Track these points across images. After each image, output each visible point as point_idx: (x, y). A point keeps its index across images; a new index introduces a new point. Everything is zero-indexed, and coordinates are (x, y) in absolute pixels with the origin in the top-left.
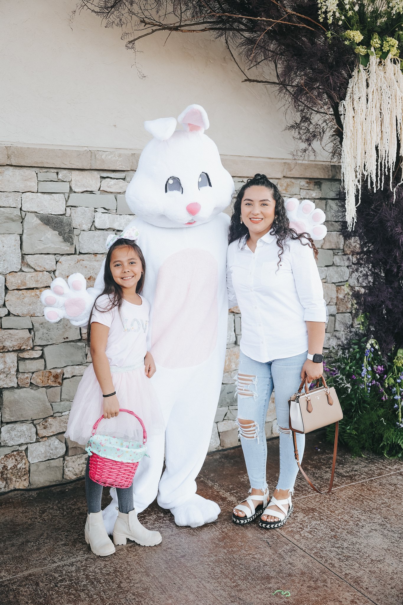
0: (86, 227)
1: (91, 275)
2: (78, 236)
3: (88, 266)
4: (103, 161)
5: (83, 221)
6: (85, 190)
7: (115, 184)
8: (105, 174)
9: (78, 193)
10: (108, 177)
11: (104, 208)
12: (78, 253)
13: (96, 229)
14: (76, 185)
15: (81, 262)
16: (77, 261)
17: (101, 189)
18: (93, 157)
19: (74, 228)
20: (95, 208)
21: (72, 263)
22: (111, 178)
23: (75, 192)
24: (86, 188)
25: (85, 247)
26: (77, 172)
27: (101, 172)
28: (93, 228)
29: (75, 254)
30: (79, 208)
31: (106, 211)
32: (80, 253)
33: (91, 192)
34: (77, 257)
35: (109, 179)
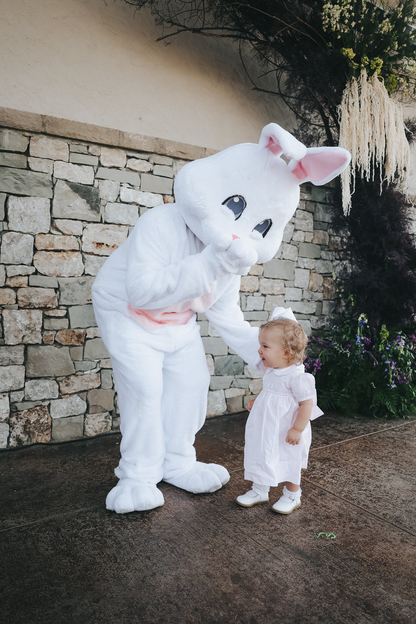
0: (112, 198)
1: (114, 243)
2: (105, 206)
3: (112, 235)
4: (130, 141)
5: (109, 194)
6: (113, 165)
7: (139, 164)
8: (131, 154)
9: (106, 167)
10: (133, 157)
11: (130, 184)
12: (103, 221)
13: (121, 202)
14: (105, 160)
15: (106, 230)
16: (102, 229)
17: (127, 166)
18: (121, 136)
19: (101, 199)
20: (121, 183)
21: (98, 231)
22: (136, 158)
23: (103, 166)
24: (114, 163)
25: (110, 217)
26: (105, 149)
27: (127, 151)
28: (119, 201)
29: (101, 222)
30: (106, 181)
31: (131, 187)
32: (106, 223)
33: (118, 168)
34: (102, 225)
35: (134, 159)
